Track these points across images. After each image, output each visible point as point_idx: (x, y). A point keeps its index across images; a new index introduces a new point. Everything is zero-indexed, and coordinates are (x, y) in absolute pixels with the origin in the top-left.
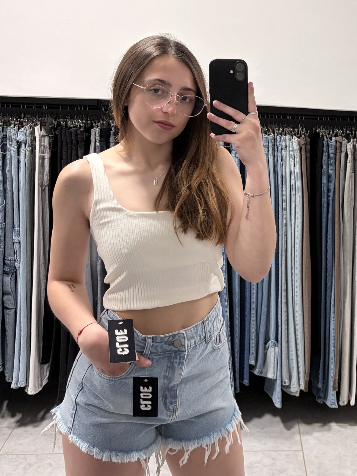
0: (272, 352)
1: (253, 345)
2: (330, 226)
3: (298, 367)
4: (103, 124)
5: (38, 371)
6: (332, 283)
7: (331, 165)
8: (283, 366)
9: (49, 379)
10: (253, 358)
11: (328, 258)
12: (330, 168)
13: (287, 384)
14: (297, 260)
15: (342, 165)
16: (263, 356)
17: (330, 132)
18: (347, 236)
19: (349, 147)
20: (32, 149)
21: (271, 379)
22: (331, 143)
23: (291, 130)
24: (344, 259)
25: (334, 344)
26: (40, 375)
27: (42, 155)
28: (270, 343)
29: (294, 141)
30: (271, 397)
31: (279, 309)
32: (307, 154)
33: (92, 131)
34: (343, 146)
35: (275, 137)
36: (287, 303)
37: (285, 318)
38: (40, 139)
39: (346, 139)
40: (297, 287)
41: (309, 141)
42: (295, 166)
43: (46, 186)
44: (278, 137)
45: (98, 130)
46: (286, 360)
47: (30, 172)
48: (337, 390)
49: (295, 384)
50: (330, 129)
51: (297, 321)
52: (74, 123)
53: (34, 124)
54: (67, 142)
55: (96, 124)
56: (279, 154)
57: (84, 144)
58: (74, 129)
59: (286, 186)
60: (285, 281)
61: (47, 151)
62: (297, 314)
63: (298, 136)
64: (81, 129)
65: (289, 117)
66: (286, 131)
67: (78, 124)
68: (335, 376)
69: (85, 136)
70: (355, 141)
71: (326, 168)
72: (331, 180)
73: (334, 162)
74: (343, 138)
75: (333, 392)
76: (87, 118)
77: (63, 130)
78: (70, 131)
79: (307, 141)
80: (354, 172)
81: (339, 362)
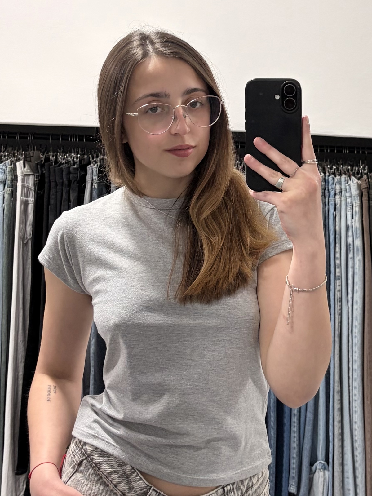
0: (320, 478)
1: (295, 466)
4: (103, 159)
5: (12, 483)
10: (294, 484)
14: (356, 350)
16: (307, 481)
20: (12, 191)
23: (349, 169)
26: (14, 489)
27: (25, 199)
28: (318, 465)
29: (352, 183)
31: (330, 417)
32: (370, 202)
33: (89, 168)
35: (326, 178)
36: (341, 409)
37: (338, 430)
38: (22, 178)
40: (355, 388)
42: (353, 218)
43: (28, 239)
44: (330, 178)
45: (96, 167)
46: (340, 490)
47: (9, 220)
51: (356, 436)
52: (67, 157)
53: (15, 159)
54: (56, 183)
55: (94, 160)
56: (331, 201)
57: (78, 185)
58: (66, 166)
59: (339, 245)
60: (339, 379)
61: (32, 193)
62: (355, 426)
63: (358, 176)
64: (74, 165)
65: (345, 151)
66: (342, 170)
67: (71, 160)
69: (80, 175)
76: (84, 152)
77: (52, 167)
78: (61, 168)
79: (370, 183)
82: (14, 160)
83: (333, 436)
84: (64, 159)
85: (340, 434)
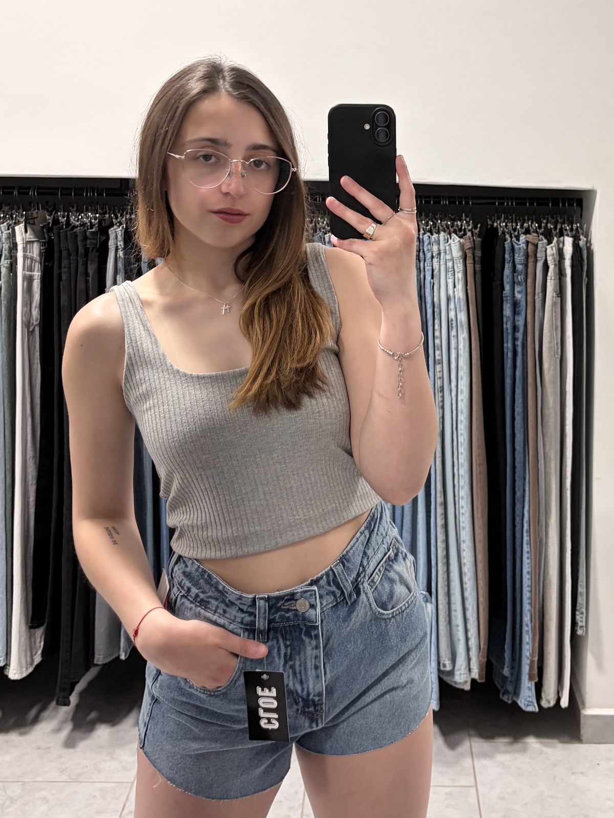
2: (519, 391)
3: (467, 640)
4: (130, 219)
5: (25, 639)
6: (524, 491)
7: (519, 283)
8: (440, 637)
9: (43, 654)
11: (517, 447)
12: (517, 289)
13: (448, 668)
14: (462, 451)
15: (539, 283)
17: (517, 225)
18: (549, 409)
19: (549, 251)
20: (11, 264)
22: (518, 245)
23: (448, 225)
24: (544, 448)
25: (530, 598)
26: (28, 647)
27: (28, 273)
29: (452, 242)
31: (433, 537)
32: (476, 265)
33: (111, 232)
34: (539, 250)
35: (421, 237)
36: (446, 526)
37: (442, 552)
38: (24, 248)
39: (546, 238)
40: (462, 498)
41: (480, 243)
42: (455, 287)
43: (35, 326)
44: (426, 237)
45: (121, 230)
46: (446, 626)
47: (8, 303)
48: (537, 680)
49: (463, 668)
50: (518, 221)
51: (464, 557)
52: (82, 218)
53: (14, 221)
54: (69, 251)
55: (119, 220)
56: (427, 266)
57: (98, 254)
58: (80, 229)
59: (439, 321)
60: (442, 489)
61: (37, 266)
62: (464, 546)
63: (460, 234)
64: (93, 228)
65: (444, 202)
66: (440, 227)
67: (87, 221)
68: (532, 655)
69: (100, 241)
70: (561, 241)
71: (510, 290)
72: (519, 311)
73: (524, 279)
74: (539, 236)
75: (528, 682)
76: (104, 210)
77: (63, 231)
78: (75, 232)
79: (476, 242)
80: (559, 295)
81: (539, 630)
82: (12, 223)
83: (435, 559)
85: (444, 556)
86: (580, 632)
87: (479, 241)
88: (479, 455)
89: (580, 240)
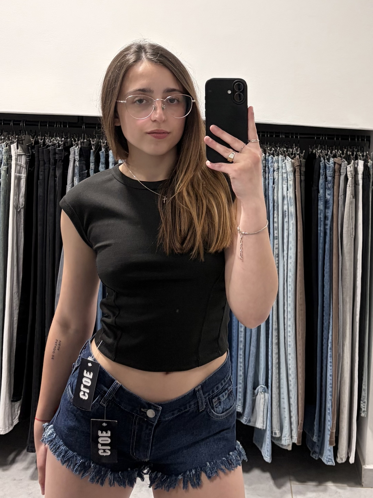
0: (261, 399)
1: (241, 390)
2: (327, 257)
3: (290, 417)
4: (83, 142)
5: (8, 409)
6: (329, 322)
7: (329, 189)
8: (273, 415)
9: (19, 419)
10: (240, 404)
11: (325, 294)
12: (328, 192)
13: (278, 435)
14: (290, 296)
15: (341, 189)
16: (251, 402)
17: (328, 152)
18: (346, 270)
19: (348, 169)
20: (8, 169)
21: (261, 429)
22: (329, 164)
23: (285, 150)
24: (342, 295)
25: (332, 392)
26: (10, 414)
27: (18, 175)
28: (260, 388)
29: (287, 162)
30: (260, 449)
31: (270, 350)
32: (302, 177)
33: (72, 149)
34: (342, 168)
35: (267, 158)
36: (278, 344)
37: (276, 360)
38: (16, 158)
39: (346, 160)
40: (289, 326)
41: (304, 162)
42: (288, 190)
43: (21, 208)
44: (270, 158)
45: (78, 149)
46: (277, 408)
47: (5, 193)
48: (334, 445)
49: (287, 436)
50: (328, 150)
51: (290, 364)
52: (53, 141)
53: (10, 141)
54: (45, 161)
55: (76, 142)
56: (271, 176)
57: (62, 163)
58: (52, 148)
59: (277, 211)
60: (276, 319)
61: (24, 170)
62: (289, 357)
63: (292, 156)
64: (60, 147)
65: (282, 136)
66: (279, 151)
67: (56, 142)
68: (332, 429)
69: (64, 155)
70: (356, 163)
71: (323, 193)
72: (328, 206)
73: (332, 186)
74: (342, 159)
75: (329, 446)
76: (67, 136)
77: (41, 148)
78: (48, 149)
79: (302, 162)
80: (354, 197)
81: (337, 413)
82: (9, 143)
83: (271, 365)
84: (50, 142)
85: (277, 362)
86: (363, 415)
87: (304, 161)
88: (301, 298)
89: (368, 162)
